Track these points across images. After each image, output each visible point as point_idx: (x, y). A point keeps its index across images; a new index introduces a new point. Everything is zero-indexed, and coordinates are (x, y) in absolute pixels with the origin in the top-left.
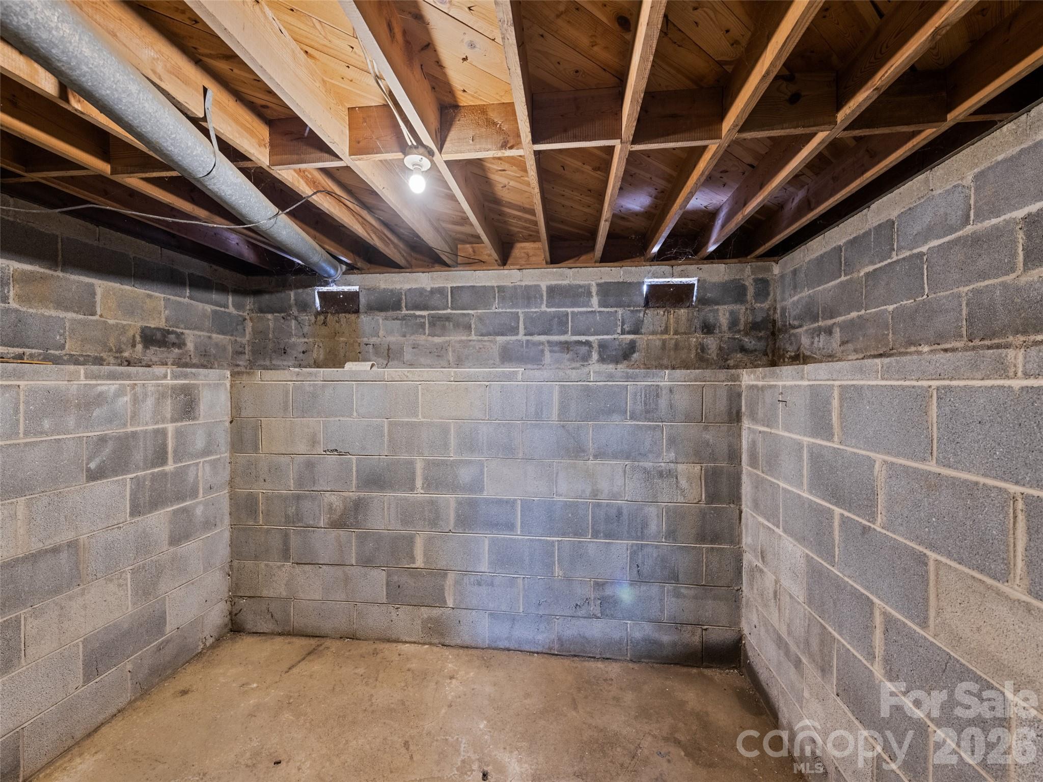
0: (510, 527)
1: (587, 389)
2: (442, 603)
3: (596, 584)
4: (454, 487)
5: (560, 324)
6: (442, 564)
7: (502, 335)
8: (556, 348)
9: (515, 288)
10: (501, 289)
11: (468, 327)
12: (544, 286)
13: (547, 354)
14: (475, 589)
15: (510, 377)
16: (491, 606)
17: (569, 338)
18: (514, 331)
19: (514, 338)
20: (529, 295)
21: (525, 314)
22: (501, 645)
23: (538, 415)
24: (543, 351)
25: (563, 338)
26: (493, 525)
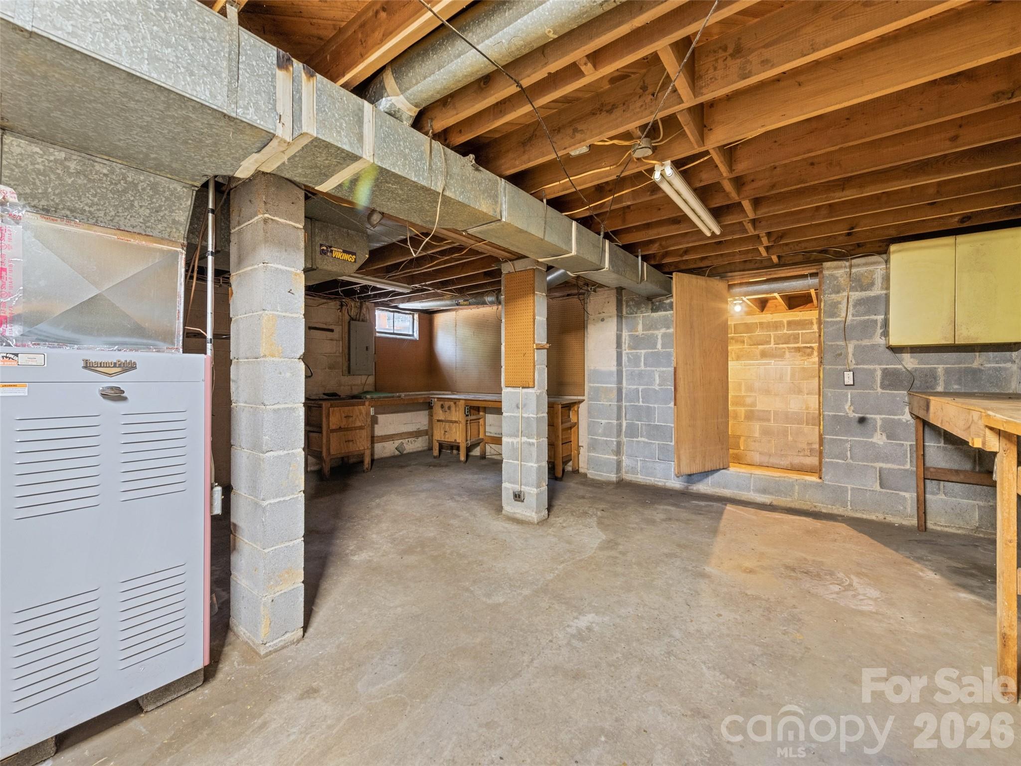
0: (769, 420)
1: (803, 368)
2: (739, 448)
3: (808, 443)
4: (744, 405)
5: (796, 338)
6: (738, 433)
7: (762, 345)
8: (793, 350)
9: (769, 322)
10: (761, 324)
11: (743, 342)
12: (785, 321)
13: (787, 353)
14: (753, 443)
15: (769, 364)
16: (760, 450)
17: (800, 345)
18: (769, 342)
19: (768, 346)
20: (777, 326)
21: (775, 335)
22: (764, 465)
23: (781, 378)
24: (784, 352)
25: (796, 345)
26: (761, 419)
